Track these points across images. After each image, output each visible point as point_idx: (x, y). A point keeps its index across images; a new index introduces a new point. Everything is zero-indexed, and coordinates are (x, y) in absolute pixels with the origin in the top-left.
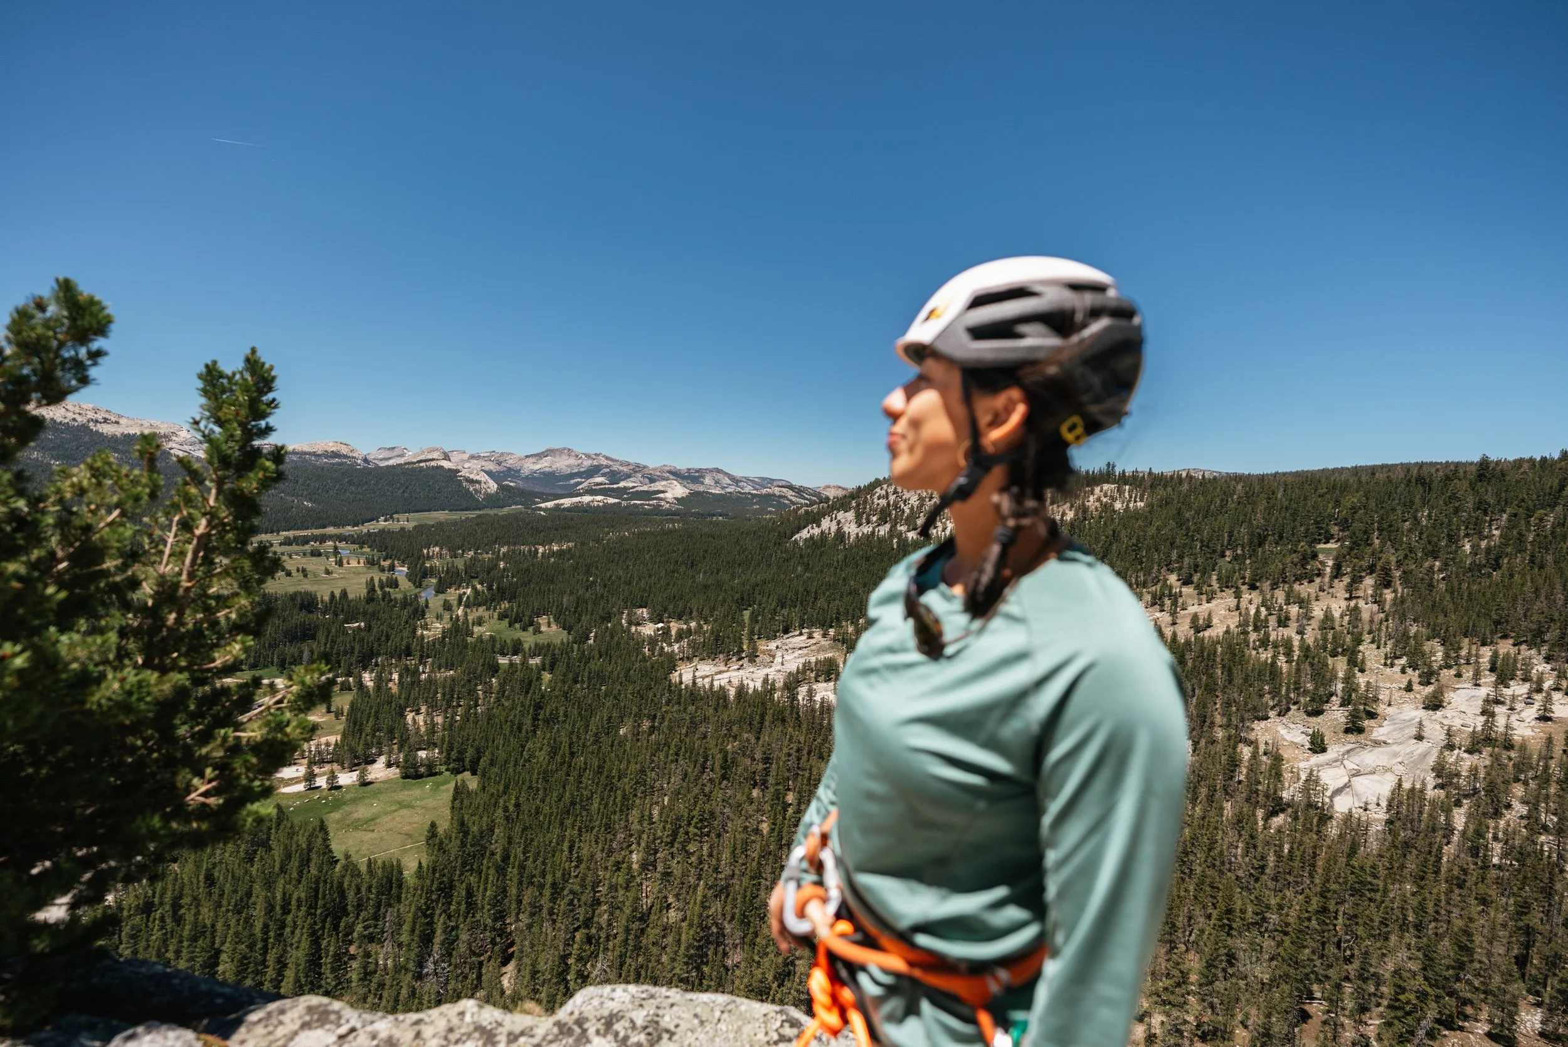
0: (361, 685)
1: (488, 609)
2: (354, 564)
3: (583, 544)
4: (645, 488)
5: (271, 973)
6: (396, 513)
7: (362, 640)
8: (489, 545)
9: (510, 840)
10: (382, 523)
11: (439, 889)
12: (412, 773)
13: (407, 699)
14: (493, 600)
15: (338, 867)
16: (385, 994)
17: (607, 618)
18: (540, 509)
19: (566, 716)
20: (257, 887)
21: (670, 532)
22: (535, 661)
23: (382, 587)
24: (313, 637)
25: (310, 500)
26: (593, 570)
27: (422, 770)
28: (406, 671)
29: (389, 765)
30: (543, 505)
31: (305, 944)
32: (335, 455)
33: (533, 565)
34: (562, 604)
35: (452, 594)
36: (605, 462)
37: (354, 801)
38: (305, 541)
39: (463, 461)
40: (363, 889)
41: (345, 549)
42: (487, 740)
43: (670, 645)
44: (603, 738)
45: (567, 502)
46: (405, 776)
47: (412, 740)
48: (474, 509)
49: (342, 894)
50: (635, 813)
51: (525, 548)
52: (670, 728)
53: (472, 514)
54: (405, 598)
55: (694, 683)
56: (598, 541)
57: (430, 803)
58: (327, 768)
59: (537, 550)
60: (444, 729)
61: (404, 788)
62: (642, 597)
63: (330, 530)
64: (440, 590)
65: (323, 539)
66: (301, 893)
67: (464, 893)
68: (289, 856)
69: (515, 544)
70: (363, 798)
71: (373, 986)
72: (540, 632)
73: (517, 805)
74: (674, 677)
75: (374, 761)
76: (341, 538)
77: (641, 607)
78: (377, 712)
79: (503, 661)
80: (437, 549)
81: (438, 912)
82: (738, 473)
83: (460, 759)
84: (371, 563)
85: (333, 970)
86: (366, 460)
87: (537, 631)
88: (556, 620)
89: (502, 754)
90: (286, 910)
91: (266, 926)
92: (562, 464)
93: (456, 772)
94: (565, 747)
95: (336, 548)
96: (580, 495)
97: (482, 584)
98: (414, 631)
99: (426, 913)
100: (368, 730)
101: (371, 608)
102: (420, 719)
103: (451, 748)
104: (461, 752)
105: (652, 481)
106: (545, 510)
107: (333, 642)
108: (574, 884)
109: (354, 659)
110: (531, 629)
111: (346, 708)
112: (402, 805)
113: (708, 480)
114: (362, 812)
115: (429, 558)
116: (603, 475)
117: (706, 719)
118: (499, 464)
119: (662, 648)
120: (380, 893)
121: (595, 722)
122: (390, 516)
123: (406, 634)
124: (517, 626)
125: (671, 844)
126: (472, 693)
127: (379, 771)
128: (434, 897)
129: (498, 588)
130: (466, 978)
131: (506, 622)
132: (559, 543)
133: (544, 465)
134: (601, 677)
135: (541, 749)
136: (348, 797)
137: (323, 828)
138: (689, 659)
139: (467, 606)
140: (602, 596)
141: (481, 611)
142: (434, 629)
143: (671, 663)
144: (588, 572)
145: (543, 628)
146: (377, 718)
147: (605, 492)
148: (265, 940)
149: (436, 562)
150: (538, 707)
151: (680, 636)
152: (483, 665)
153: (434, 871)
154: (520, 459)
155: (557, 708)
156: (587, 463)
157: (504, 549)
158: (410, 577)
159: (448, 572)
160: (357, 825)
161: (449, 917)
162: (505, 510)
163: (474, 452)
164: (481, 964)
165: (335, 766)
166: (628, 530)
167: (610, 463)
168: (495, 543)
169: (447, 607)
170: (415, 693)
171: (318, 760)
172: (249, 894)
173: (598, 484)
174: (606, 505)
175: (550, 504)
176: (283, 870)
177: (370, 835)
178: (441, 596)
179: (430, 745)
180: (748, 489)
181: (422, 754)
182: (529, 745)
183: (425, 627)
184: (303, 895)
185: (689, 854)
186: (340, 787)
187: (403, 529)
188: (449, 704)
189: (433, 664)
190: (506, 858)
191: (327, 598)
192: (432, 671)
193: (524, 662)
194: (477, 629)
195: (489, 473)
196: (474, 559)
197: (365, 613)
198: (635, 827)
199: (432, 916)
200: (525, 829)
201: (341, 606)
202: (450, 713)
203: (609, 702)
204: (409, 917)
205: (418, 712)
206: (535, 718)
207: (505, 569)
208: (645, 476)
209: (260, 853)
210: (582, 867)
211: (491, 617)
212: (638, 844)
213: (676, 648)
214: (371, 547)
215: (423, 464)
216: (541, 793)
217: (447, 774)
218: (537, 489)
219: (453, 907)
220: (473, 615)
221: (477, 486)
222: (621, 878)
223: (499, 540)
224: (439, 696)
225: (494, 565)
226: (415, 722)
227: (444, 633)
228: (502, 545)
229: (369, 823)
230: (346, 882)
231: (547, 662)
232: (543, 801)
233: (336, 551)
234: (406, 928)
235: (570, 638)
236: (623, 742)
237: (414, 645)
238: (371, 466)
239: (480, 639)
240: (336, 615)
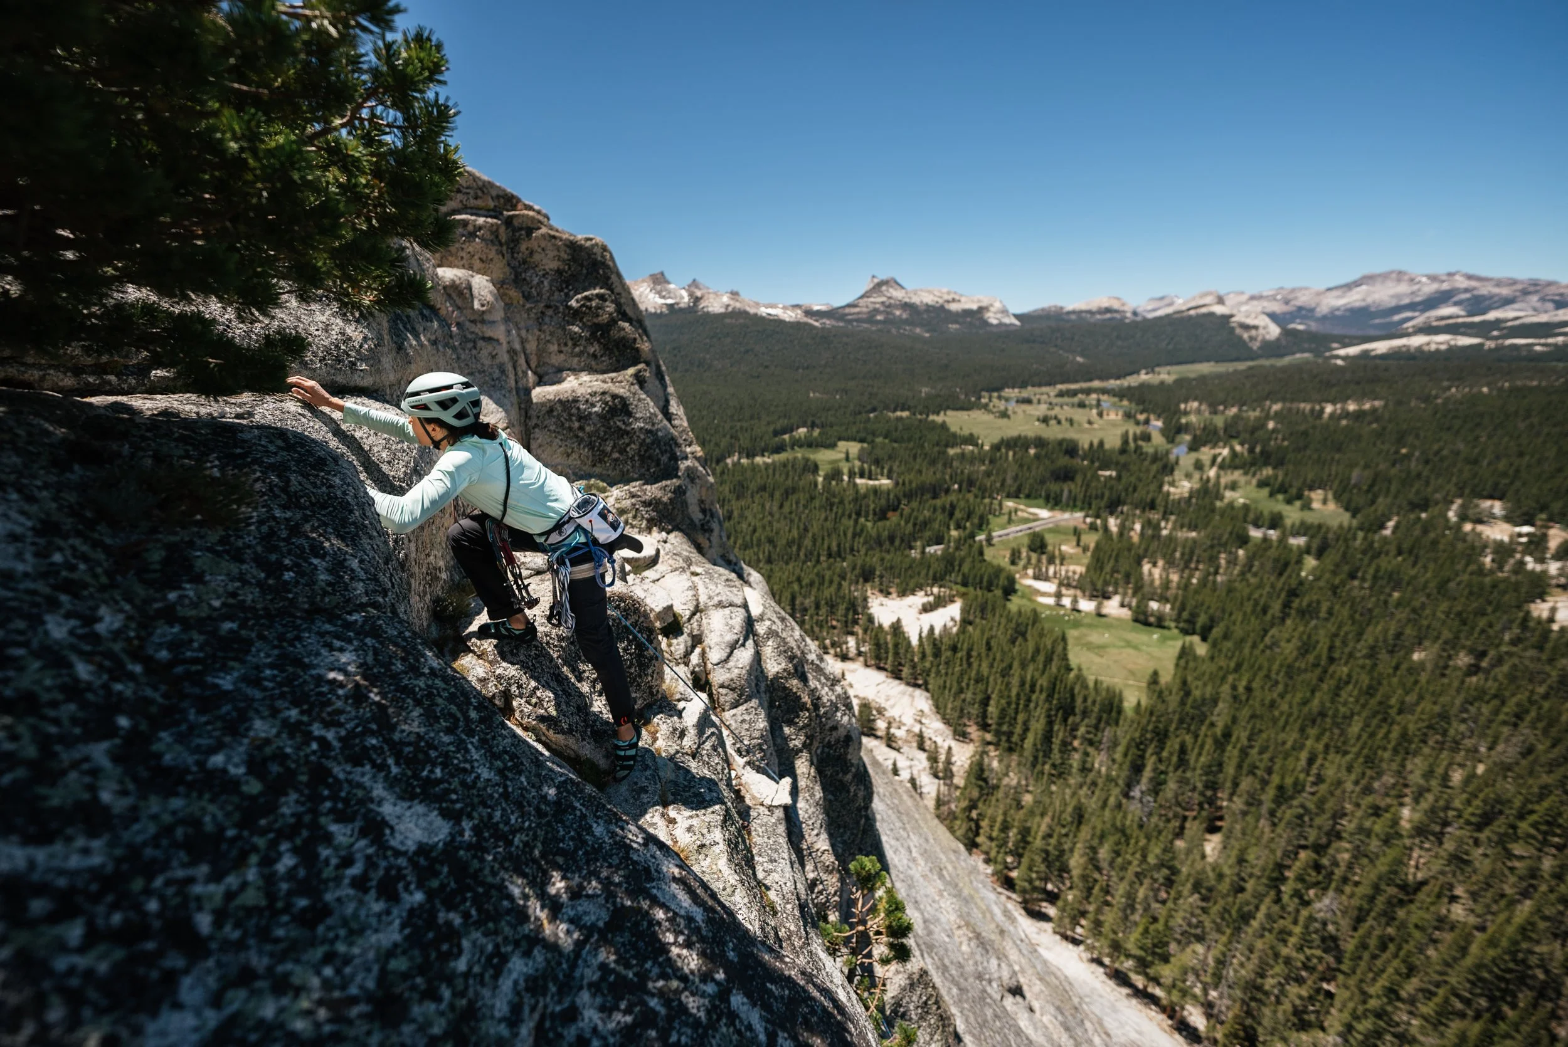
0: (1106, 529)
1: (1246, 474)
2: (1112, 416)
3: (1399, 403)
4: (1543, 318)
5: (1018, 729)
6: (1158, 365)
7: (1111, 488)
8: (1259, 401)
9: (1234, 720)
10: (1143, 377)
11: (1153, 731)
12: (1142, 619)
13: (1146, 550)
14: (1253, 464)
15: (1072, 675)
16: (1097, 792)
17: (1424, 506)
18: (1337, 357)
19: (1330, 612)
20: (1016, 664)
22: (1297, 541)
23: (1135, 439)
24: (1072, 479)
25: (1082, 356)
26: (1410, 439)
27: (1152, 619)
28: (1147, 524)
29: (1122, 605)
30: (1342, 352)
31: (1043, 721)
32: (1108, 310)
33: (1314, 427)
34: (1349, 479)
35: (1206, 454)
36: (1461, 283)
37: (1090, 626)
38: (1074, 393)
39: (1241, 304)
40: (1090, 701)
41: (1106, 401)
42: (1223, 611)
43: (1541, 561)
44: (1383, 656)
45: (1381, 347)
46: (1136, 620)
47: (1146, 589)
48: (1246, 359)
49: (1073, 696)
50: (1419, 763)
51: (1306, 407)
52: (1512, 677)
53: (1241, 366)
54: (1156, 453)
56: (1427, 399)
57: (1156, 652)
58: (1071, 592)
59: (1322, 410)
60: (1178, 588)
61: (1133, 630)
62: (1496, 484)
63: (1096, 384)
64: (1194, 447)
65: (1088, 392)
66: (1043, 682)
67: (1177, 747)
68: (1037, 651)
69: (1292, 400)
70: (1096, 626)
71: (1089, 780)
72: (1310, 509)
73: (1249, 689)
74: (1540, 609)
75: (1109, 598)
76: (1104, 391)
77: (1491, 497)
78: (1117, 556)
79: (1255, 534)
80: (1195, 404)
81: (1150, 751)
83: (1191, 621)
84: (1128, 416)
85: (1060, 751)
86: (1135, 313)
87: (1307, 506)
88: (1337, 498)
89: (1238, 631)
90: (1033, 691)
91: (1018, 695)
92: (1382, 295)
93: (1186, 632)
94: (1323, 647)
95: (1099, 401)
96: (1408, 335)
97: (1242, 444)
98: (1161, 486)
99: (1139, 745)
100: (1108, 568)
102: (1157, 572)
103: (1183, 608)
104: (1193, 616)
106: (1345, 358)
107: (1088, 486)
108: (1305, 798)
109: (1103, 504)
110: (1298, 503)
111: (1092, 545)
112: (1129, 644)
114: (1095, 637)
115: (1186, 413)
116: (1456, 304)
118: (1287, 302)
119: (1522, 563)
120: (1101, 711)
121: (1373, 632)
122: (1151, 370)
124: (1280, 497)
125: (1479, 827)
126: (1213, 559)
127: (1112, 607)
128: (1149, 736)
129: (1262, 452)
130: (1168, 821)
131: (1266, 491)
132: (1359, 400)
133: (1355, 298)
134: (1394, 580)
135: (1288, 641)
136: (1087, 621)
137: (1064, 639)
139: (1222, 467)
140: (1419, 475)
141: (1237, 475)
142: (1182, 487)
143: (1539, 587)
144: (1400, 441)
145: (1316, 505)
146: (1117, 561)
147: (1454, 329)
148: (1018, 704)
149: (1193, 418)
150: (1293, 593)
152: (1231, 533)
153: (1151, 714)
154: (1319, 294)
155: (1318, 602)
156: (1429, 288)
157: (1277, 407)
158: (1164, 432)
159: (1205, 428)
160: (1090, 647)
161: (1160, 760)
162: (1287, 360)
163: (1255, 291)
164: (1185, 818)
165: (1079, 593)
166: (1488, 385)
167: (1473, 284)
168: (1266, 398)
169: (1199, 466)
170: (1154, 545)
171: (1065, 583)
172: (1010, 667)
173: (1443, 318)
174: (1453, 352)
175: (1353, 351)
176: (1033, 659)
177: (1097, 660)
178: (1194, 455)
179: (1163, 599)
181: (1154, 605)
182: (1273, 631)
183: (1173, 484)
184: (1045, 684)
185: (1510, 855)
186: (1079, 611)
187: (1162, 383)
188: (1186, 566)
189: (1175, 522)
190: (1227, 735)
191: (1086, 446)
192: (1174, 529)
193: (1282, 540)
194: (1229, 495)
195: (1273, 316)
196: (1236, 417)
197: (1117, 463)
198: (1416, 778)
199: (1144, 751)
200: (1253, 716)
201: (1098, 455)
202: (1186, 573)
203: (1402, 615)
204: (1124, 742)
205: (1155, 565)
206: (1287, 605)
207: (1274, 431)
208: (1543, 300)
209: (1020, 639)
210: (1323, 788)
211: (1248, 483)
212: (1417, 801)
213: (1554, 567)
214: (1130, 400)
215: (1192, 312)
216: (1280, 687)
217: (1176, 631)
218: (1337, 331)
219: (1165, 754)
220: (1227, 478)
221: (1253, 332)
222: (1379, 826)
223: (1272, 396)
224: (1178, 555)
225: (1261, 425)
226: (1150, 574)
227: (1192, 493)
228: (1275, 402)
229: (1100, 649)
230: (1077, 690)
231: (1315, 545)
232: (1282, 696)
233: (1099, 403)
234: (1120, 749)
235: (1355, 523)
236: (1415, 669)
237: (1159, 500)
238: (1139, 319)
239: (1231, 505)
240: (1092, 462)
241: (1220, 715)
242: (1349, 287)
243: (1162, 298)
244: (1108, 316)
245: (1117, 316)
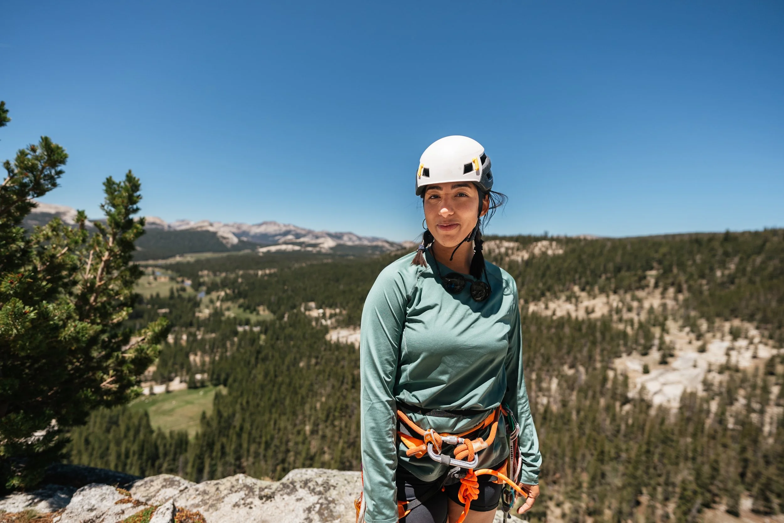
1: (233, 302)
2: (163, 280)
3: (282, 270)
4: (313, 242)
6: (185, 253)
8: (233, 270)
9: (244, 420)
10: (178, 259)
11: (206, 445)
12: (193, 386)
13: (191, 348)
14: (235, 298)
15: (154, 435)
17: (294, 307)
18: (260, 252)
19: (273, 356)
20: (112, 446)
21: (326, 264)
22: (256, 329)
23: (177, 291)
24: (142, 317)
26: (287, 283)
27: (198, 385)
28: (190, 335)
29: (181, 382)
30: (261, 250)
32: (154, 224)
33: (256, 281)
34: (271, 300)
35: (214, 295)
36: (292, 228)
37: (164, 400)
39: (221, 227)
40: (168, 446)
41: (158, 272)
42: (232, 369)
43: (326, 320)
44: (292, 368)
45: (273, 249)
46: (190, 388)
47: (194, 369)
48: (226, 252)
49: (156, 448)
50: (307, 407)
51: (252, 272)
52: (326, 363)
53: (225, 254)
54: (189, 297)
55: (338, 340)
57: (202, 401)
58: (148, 384)
59: (258, 273)
60: (210, 364)
61: (189, 394)
62: (312, 297)
63: (151, 262)
64: (208, 292)
65: (147, 267)
66: (135, 448)
67: (220, 447)
68: (128, 429)
69: (247, 269)
70: (167, 400)
72: (260, 314)
73: (248, 402)
74: (328, 337)
75: (172, 380)
76: (156, 266)
77: (312, 300)
78: (175, 356)
79: (240, 329)
80: (206, 272)
81: (206, 457)
82: (361, 234)
83: (218, 379)
84: (172, 279)
86: (169, 227)
87: (258, 314)
88: (268, 308)
89: (239, 377)
90: (127, 456)
92: (271, 229)
93: (216, 385)
94: (272, 373)
95: (154, 271)
96: (281, 245)
97: (229, 289)
98: (194, 313)
99: (200, 458)
100: (170, 363)
101: (172, 302)
102: (198, 359)
103: (213, 373)
104: (219, 376)
105: (317, 237)
106: (263, 253)
108: (276, 442)
110: (255, 313)
112: (188, 403)
113: (345, 238)
114: (167, 406)
115: (202, 276)
116: (293, 235)
117: (344, 358)
118: (239, 228)
119: (321, 323)
120: (176, 448)
121: (288, 360)
122: (182, 255)
123: (190, 315)
124: (248, 311)
125: (326, 421)
126: (224, 346)
127: (176, 385)
128: (204, 449)
129: (238, 292)
131: (241, 310)
132: (270, 269)
133: (262, 230)
134: (290, 337)
135: (260, 374)
136: (160, 398)
137: (146, 415)
138: (335, 328)
139: (222, 301)
140: (291, 296)
141: (229, 304)
142: (205, 313)
143: (326, 330)
144: (284, 284)
145: (261, 312)
147: (293, 244)
149: (206, 279)
150: (258, 352)
151: (331, 316)
152: (230, 331)
153: (204, 436)
154: (250, 226)
155: (268, 353)
156: (284, 229)
157: (241, 272)
158: (192, 286)
159: (212, 283)
160: (164, 413)
161: (212, 459)
162: (242, 253)
163: (226, 223)
165: (153, 383)
166: (304, 263)
167: (295, 229)
168: (237, 269)
169: (212, 301)
170: (195, 345)
172: (108, 449)
173: (289, 240)
174: (294, 252)
175: (264, 250)
176: (126, 436)
177: (170, 418)
178: (209, 297)
179: (202, 372)
180: (366, 243)
181: (198, 377)
182: (254, 372)
183: (200, 312)
185: (334, 426)
186: (155, 394)
187: (188, 262)
188: (212, 351)
189: (204, 331)
190: (241, 429)
191: (149, 297)
192: (204, 334)
193: (251, 330)
195: (234, 234)
196: (226, 278)
197: (169, 305)
198: (308, 412)
199: (203, 459)
200: (251, 414)
201: (157, 301)
202: (213, 356)
203: (295, 350)
204: (191, 460)
205: (196, 355)
206: (257, 358)
207: (242, 283)
208: (313, 236)
209: (114, 427)
210: (281, 433)
211: (234, 307)
212: (309, 420)
213: (329, 322)
214: (172, 270)
215: (199, 229)
216: (260, 396)
217: (211, 387)
218: (258, 242)
219: (214, 454)
220: (225, 306)
221: (227, 240)
222: (300, 439)
223: (240, 268)
224: (207, 347)
225: (236, 280)
226: (195, 360)
227: (210, 315)
228: (240, 269)
229: (170, 412)
230: (159, 442)
231: (264, 329)
232: (261, 400)
233: (153, 273)
234: (190, 465)
235: (275, 317)
236: (301, 370)
237: (195, 321)
238: (172, 229)
239: (229, 318)
240: (153, 305)
241: (237, 422)
242: (260, 225)
243: (183, 221)
244: (154, 226)
245: (159, 227)
